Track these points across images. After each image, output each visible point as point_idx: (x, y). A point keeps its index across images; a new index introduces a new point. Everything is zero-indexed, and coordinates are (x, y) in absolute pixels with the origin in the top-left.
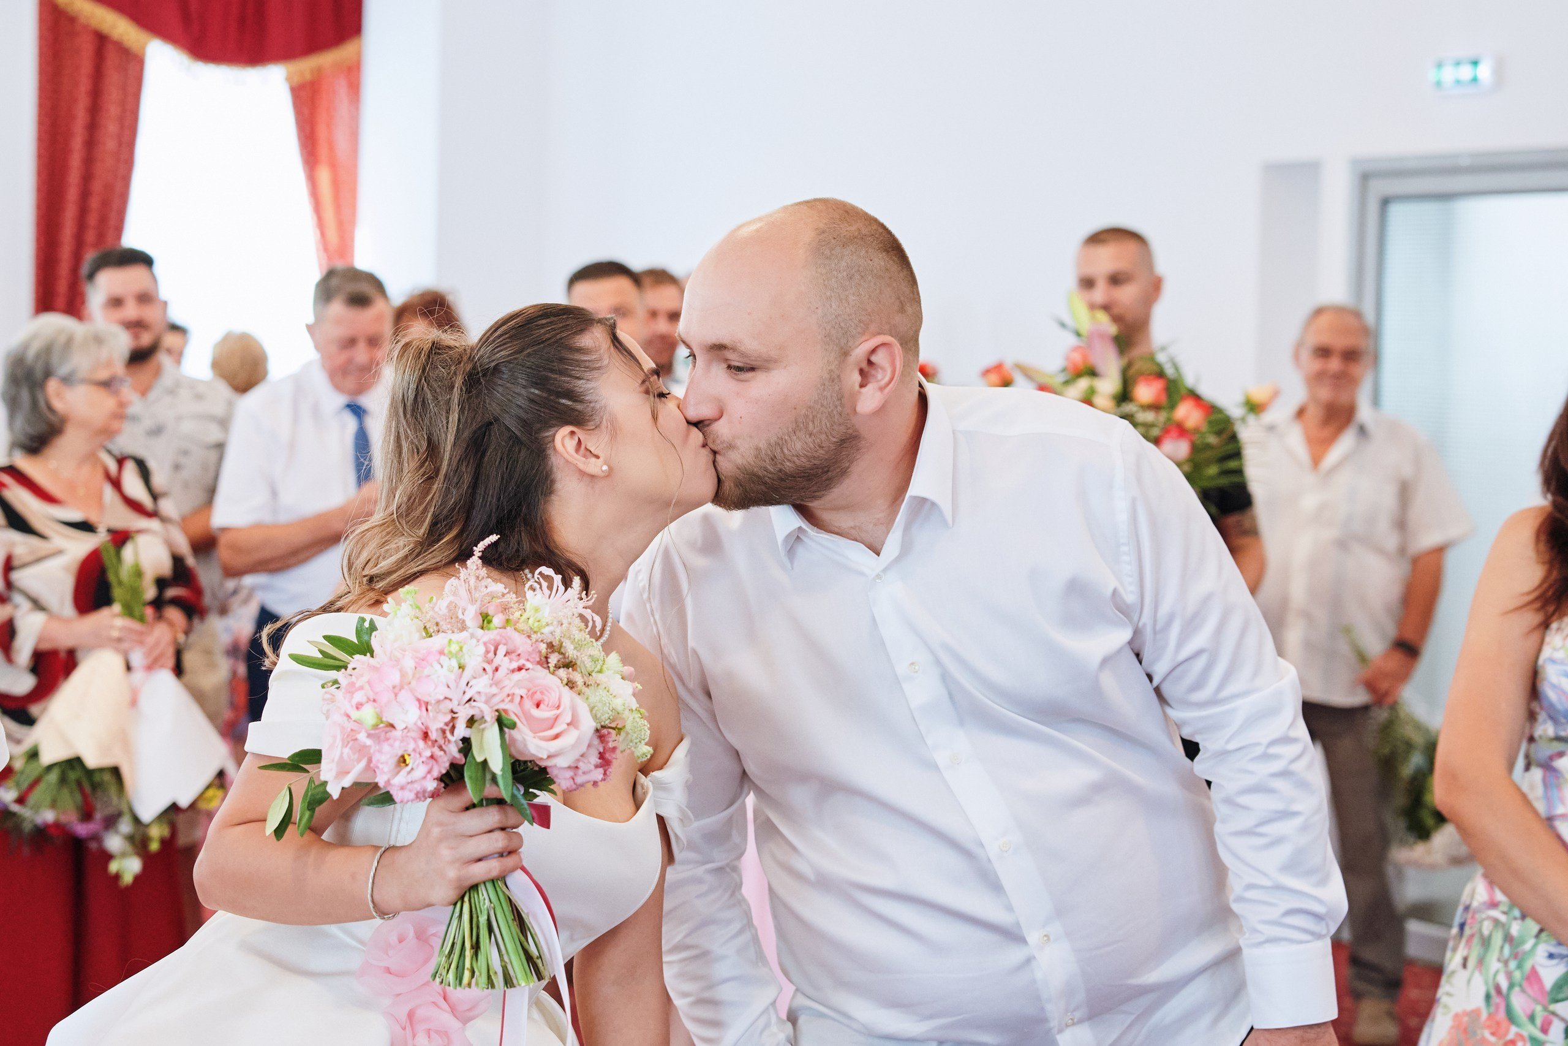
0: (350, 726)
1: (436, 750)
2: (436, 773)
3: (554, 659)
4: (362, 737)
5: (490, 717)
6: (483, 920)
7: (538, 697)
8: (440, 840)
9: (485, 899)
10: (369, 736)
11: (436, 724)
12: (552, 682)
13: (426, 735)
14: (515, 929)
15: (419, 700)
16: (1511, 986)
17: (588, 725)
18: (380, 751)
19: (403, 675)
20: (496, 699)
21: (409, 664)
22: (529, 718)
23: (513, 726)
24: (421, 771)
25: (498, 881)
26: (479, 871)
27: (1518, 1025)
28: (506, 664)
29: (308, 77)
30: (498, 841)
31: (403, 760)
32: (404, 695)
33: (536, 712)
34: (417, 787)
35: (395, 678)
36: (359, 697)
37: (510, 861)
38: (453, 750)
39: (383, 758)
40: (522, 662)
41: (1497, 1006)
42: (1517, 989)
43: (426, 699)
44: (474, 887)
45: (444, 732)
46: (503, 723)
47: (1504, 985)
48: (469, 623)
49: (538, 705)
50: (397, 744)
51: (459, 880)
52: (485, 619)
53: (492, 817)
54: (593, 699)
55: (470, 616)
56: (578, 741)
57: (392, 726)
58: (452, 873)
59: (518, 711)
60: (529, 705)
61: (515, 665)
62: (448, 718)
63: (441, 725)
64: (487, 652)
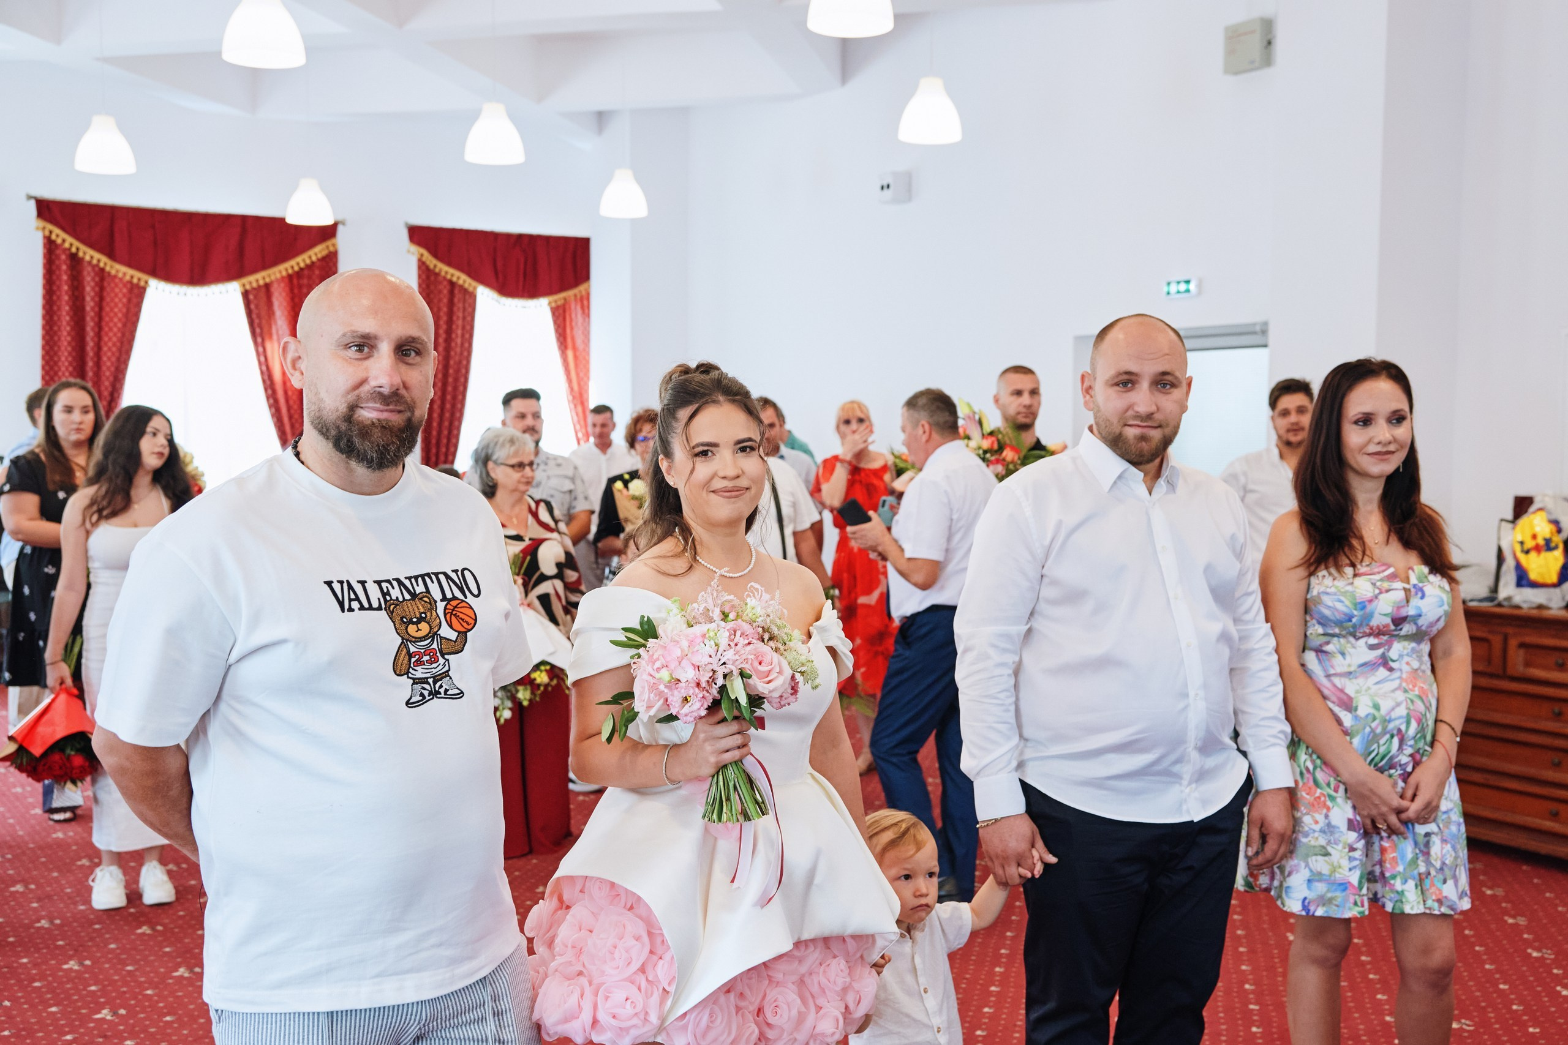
0: (652, 680)
1: (705, 692)
2: (706, 707)
3: (766, 636)
4: (662, 687)
5: (736, 673)
6: (731, 784)
7: (760, 658)
8: (705, 740)
9: (731, 773)
10: (666, 687)
11: (704, 678)
12: (765, 649)
13: (698, 685)
14: (749, 786)
15: (693, 665)
16: (1315, 768)
17: (788, 672)
18: (672, 695)
19: (682, 651)
20: (738, 663)
21: (685, 644)
22: (757, 671)
23: (750, 677)
24: (697, 705)
25: (738, 762)
26: (728, 757)
27: (1321, 789)
28: (743, 641)
29: (560, 303)
30: (738, 740)
31: (686, 699)
32: (685, 662)
33: (760, 668)
34: (696, 714)
35: (678, 653)
36: (658, 665)
37: (744, 750)
38: (714, 692)
39: (675, 699)
40: (751, 639)
41: (1308, 779)
42: (1319, 769)
43: (698, 664)
44: (725, 766)
45: (708, 682)
46: (743, 675)
47: (1311, 767)
48: (715, 618)
49: (760, 663)
50: (683, 691)
51: (717, 763)
52: (725, 616)
53: (734, 727)
54: (790, 658)
55: (716, 614)
56: (784, 683)
57: (679, 680)
58: (713, 759)
59: (751, 668)
60: (756, 664)
61: (747, 642)
62: (711, 674)
63: (707, 679)
64: (730, 635)
